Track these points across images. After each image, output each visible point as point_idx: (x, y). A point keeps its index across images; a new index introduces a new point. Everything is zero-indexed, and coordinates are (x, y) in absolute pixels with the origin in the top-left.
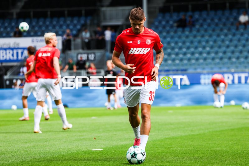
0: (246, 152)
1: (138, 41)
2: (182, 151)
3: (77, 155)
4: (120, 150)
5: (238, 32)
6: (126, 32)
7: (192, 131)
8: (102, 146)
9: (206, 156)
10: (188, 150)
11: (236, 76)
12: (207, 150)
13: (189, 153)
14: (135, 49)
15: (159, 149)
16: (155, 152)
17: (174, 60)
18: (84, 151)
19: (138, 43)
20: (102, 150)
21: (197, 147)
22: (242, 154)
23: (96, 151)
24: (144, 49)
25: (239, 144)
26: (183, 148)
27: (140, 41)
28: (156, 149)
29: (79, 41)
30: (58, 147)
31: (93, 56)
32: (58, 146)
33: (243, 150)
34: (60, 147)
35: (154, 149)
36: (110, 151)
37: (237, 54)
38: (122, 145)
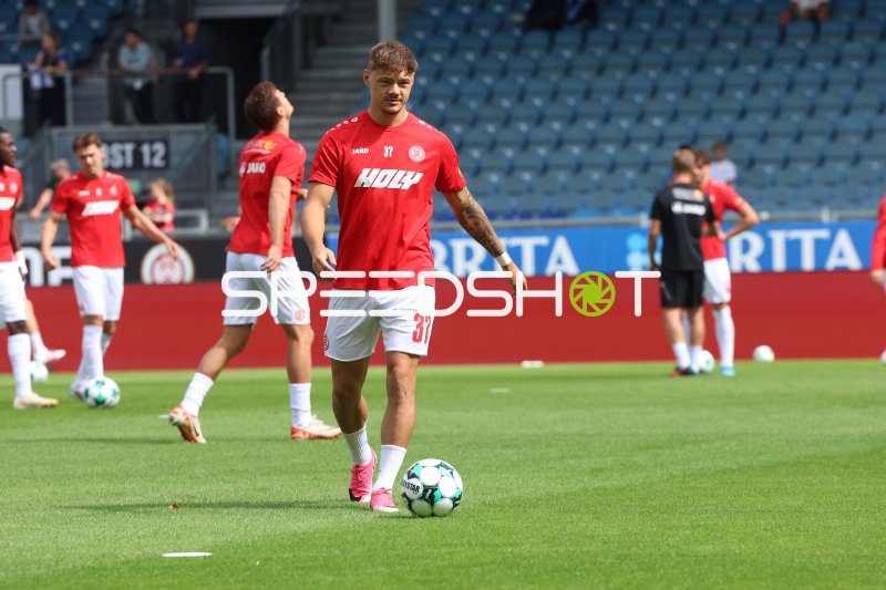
0: (830, 561)
1: (386, 148)
2: (556, 559)
3: (100, 576)
4: (287, 555)
5: (783, 52)
6: (350, 120)
7: (596, 472)
8: (209, 539)
9: (661, 579)
10: (582, 553)
11: (779, 238)
12: (662, 554)
13: (587, 566)
14: (376, 171)
15: (458, 549)
16: (440, 564)
17: (510, 170)
18: (128, 562)
19: (386, 155)
20: (208, 554)
21: (619, 543)
22: (813, 572)
23: (181, 559)
24: (402, 173)
25: (797, 529)
26: (560, 544)
27: (391, 148)
28: (443, 550)
29: (97, 83)
30: (11, 543)
31: (159, 148)
32: (14, 540)
33: (818, 553)
34: (21, 545)
35: (436, 550)
36: (244, 560)
37: (782, 145)
38: (296, 535)
